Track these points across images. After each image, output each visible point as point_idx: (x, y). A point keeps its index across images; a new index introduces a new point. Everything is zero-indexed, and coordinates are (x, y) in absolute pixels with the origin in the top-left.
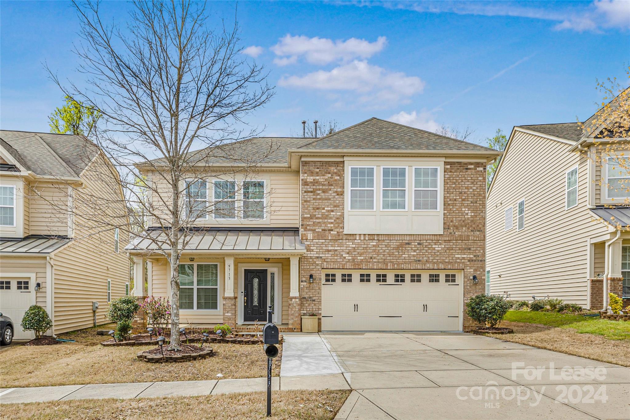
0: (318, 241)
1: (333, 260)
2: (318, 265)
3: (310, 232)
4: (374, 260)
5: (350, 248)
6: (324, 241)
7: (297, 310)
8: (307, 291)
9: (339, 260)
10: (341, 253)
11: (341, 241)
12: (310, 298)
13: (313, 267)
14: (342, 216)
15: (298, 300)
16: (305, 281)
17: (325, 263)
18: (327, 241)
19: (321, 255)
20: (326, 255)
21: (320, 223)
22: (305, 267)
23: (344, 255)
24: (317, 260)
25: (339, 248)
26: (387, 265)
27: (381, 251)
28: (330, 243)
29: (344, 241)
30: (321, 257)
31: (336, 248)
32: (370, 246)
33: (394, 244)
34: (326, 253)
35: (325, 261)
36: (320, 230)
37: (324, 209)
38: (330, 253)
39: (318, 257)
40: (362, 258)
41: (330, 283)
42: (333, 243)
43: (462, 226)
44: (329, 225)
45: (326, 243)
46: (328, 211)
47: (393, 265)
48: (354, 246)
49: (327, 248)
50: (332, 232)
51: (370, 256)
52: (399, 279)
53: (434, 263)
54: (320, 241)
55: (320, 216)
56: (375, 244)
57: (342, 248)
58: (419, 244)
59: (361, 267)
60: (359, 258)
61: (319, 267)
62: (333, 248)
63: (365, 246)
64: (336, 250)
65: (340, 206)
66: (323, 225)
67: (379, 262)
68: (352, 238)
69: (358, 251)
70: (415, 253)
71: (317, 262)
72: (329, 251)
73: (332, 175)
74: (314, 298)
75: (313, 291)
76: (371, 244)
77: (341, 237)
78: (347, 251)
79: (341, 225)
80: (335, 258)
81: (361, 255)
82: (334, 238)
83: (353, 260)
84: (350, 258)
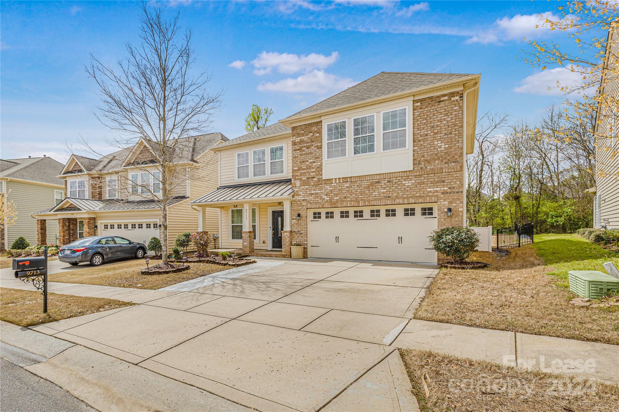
0: (303, 187)
1: (315, 201)
2: (304, 206)
3: (298, 181)
4: (348, 199)
5: (328, 191)
6: (308, 187)
7: (288, 241)
8: (296, 226)
9: (319, 201)
10: (321, 195)
11: (321, 186)
12: (299, 231)
13: (300, 208)
14: (321, 165)
15: (288, 233)
16: (295, 219)
17: (309, 204)
18: (310, 186)
19: (306, 198)
20: (310, 198)
21: (305, 173)
22: (295, 208)
23: (323, 197)
24: (304, 202)
25: (319, 191)
26: (359, 203)
27: (354, 191)
28: (313, 188)
29: (323, 185)
30: (306, 200)
31: (317, 192)
32: (344, 188)
33: (365, 184)
34: (310, 196)
35: (309, 203)
36: (305, 178)
37: (308, 161)
38: (313, 196)
39: (304, 200)
40: (338, 198)
41: (317, 219)
42: (315, 188)
43: (434, 160)
44: (312, 174)
45: (310, 188)
46: (311, 163)
47: (364, 203)
48: (331, 189)
49: (310, 192)
50: (314, 179)
51: (345, 195)
52: (375, 214)
53: (404, 198)
54: (305, 187)
55: (305, 167)
56: (348, 185)
57: (321, 191)
58: (389, 182)
59: (337, 205)
60: (335, 198)
61: (305, 208)
62: (315, 192)
63: (340, 188)
64: (317, 193)
65: (319, 158)
66: (307, 174)
67: (352, 201)
68: (329, 182)
69: (334, 192)
70: (385, 191)
71: (303, 204)
72: (312, 194)
73: (313, 134)
74: (302, 232)
75: (301, 226)
76: (345, 185)
77: (320, 182)
78: (326, 193)
79: (321, 173)
80: (317, 199)
81: (336, 195)
82: (315, 184)
83: (331, 200)
84: (328, 199)
